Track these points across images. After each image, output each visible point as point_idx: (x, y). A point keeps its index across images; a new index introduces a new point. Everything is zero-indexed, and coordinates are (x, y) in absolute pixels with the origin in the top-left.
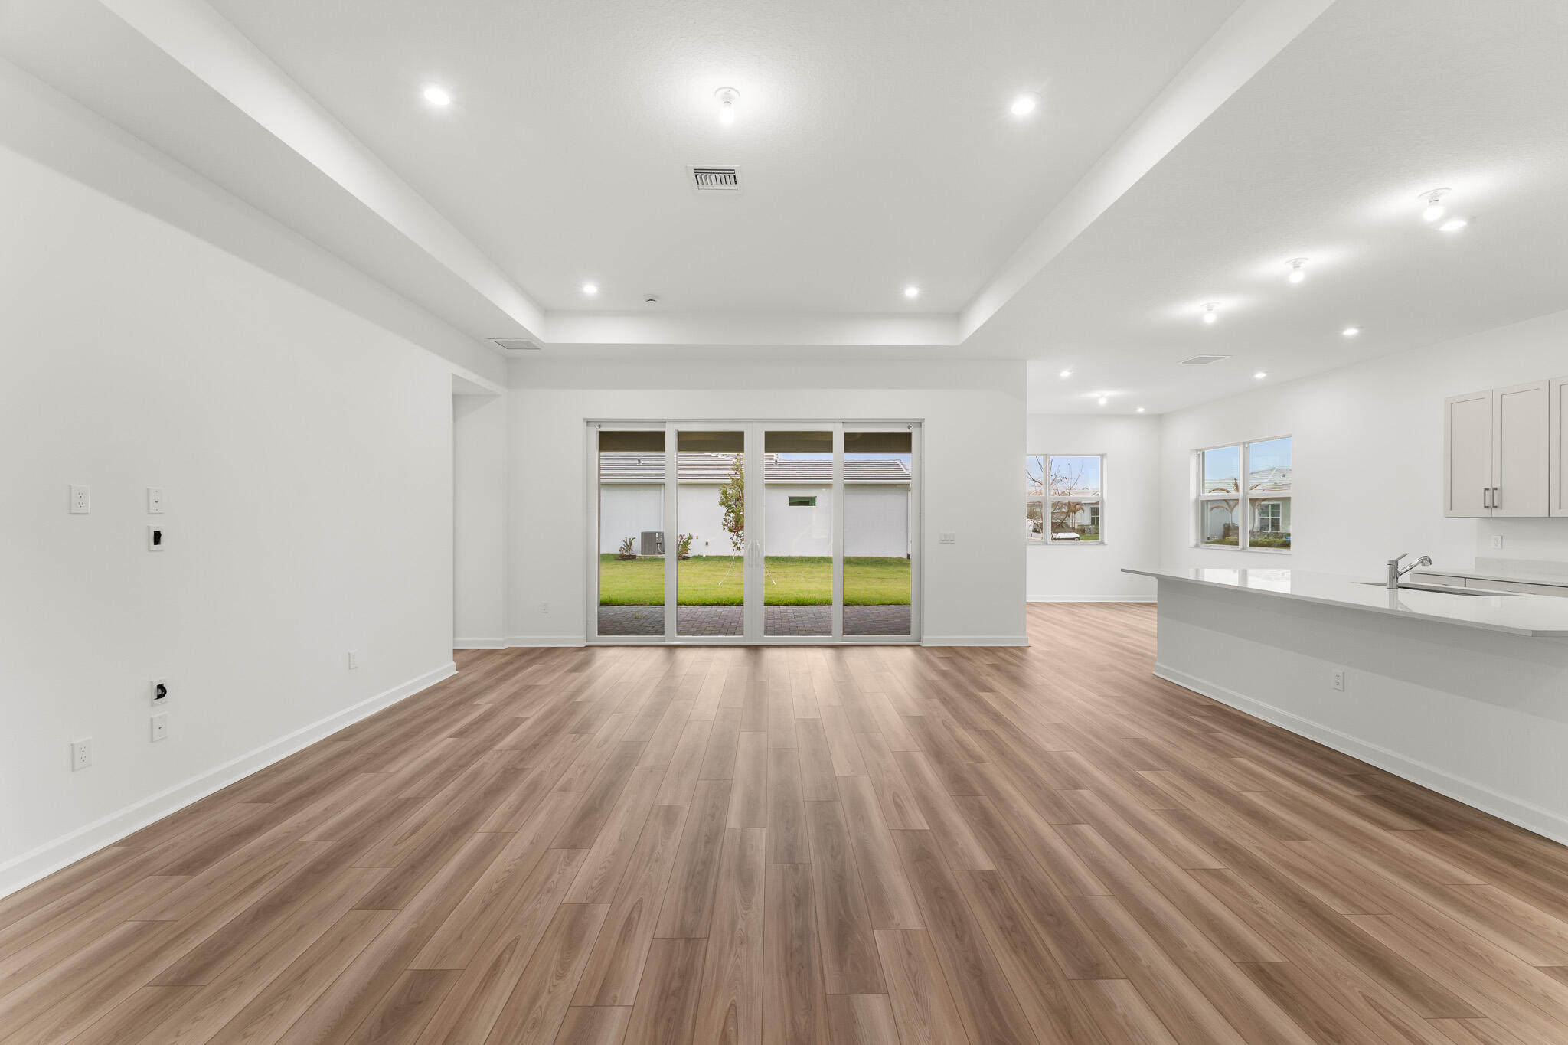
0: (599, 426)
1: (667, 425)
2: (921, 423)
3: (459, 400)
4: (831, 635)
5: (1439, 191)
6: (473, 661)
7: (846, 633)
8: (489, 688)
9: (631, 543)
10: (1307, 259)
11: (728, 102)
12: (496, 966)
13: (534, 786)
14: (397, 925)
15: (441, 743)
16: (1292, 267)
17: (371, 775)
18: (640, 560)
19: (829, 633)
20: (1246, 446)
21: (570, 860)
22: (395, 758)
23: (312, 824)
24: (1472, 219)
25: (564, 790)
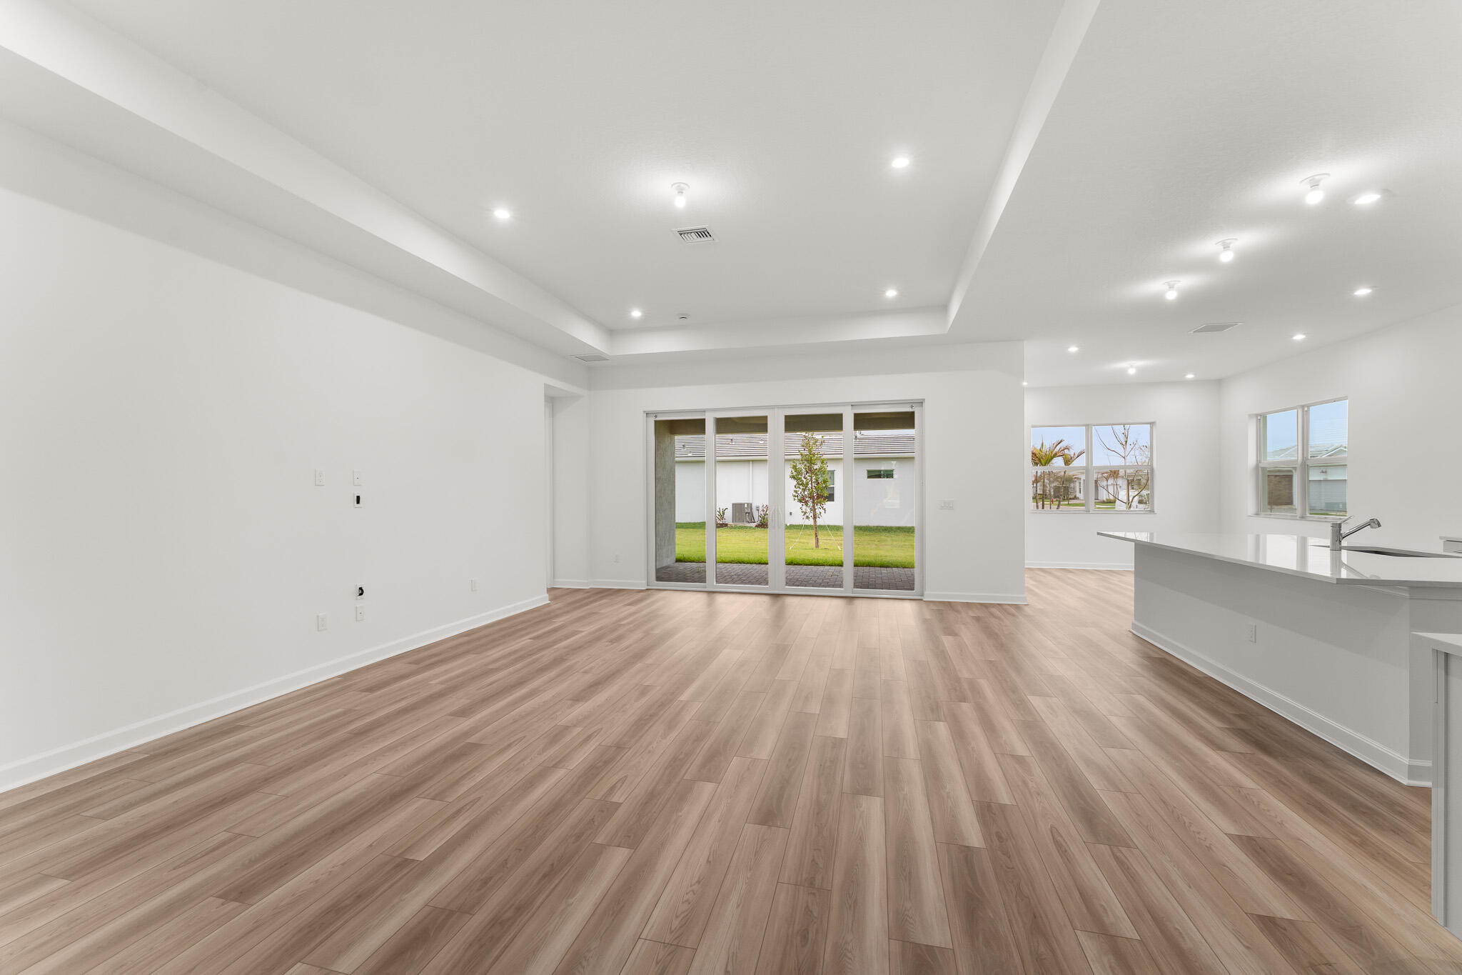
0: (656, 417)
1: (707, 414)
2: (922, 403)
3: (553, 401)
4: (842, 587)
5: (1317, 177)
6: (567, 594)
7: (856, 586)
8: (567, 612)
9: (724, 514)
10: (1236, 239)
11: (681, 192)
12: (509, 746)
13: (570, 668)
14: (465, 724)
15: (524, 641)
16: (1222, 247)
17: (475, 655)
18: (732, 527)
19: (841, 586)
20: (1306, 409)
21: (572, 705)
22: (494, 647)
23: (436, 676)
24: (1387, 192)
25: (586, 672)
